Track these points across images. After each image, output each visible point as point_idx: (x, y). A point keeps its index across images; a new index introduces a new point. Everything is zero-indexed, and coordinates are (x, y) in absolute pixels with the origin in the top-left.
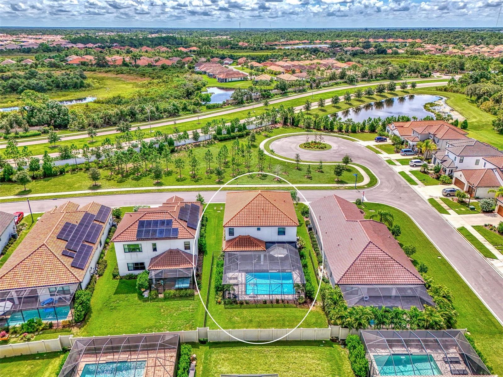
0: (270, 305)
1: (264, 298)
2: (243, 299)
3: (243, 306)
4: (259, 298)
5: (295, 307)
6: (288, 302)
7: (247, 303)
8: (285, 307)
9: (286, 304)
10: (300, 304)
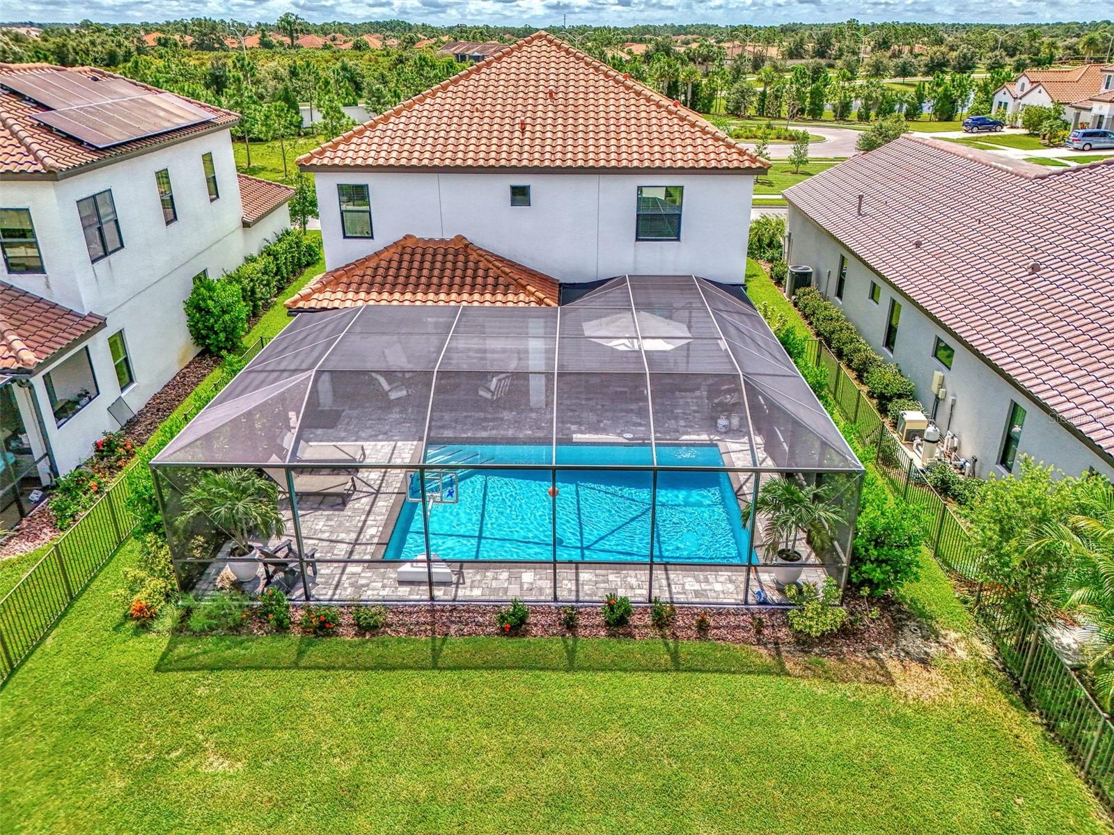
0: (557, 646)
1: (514, 592)
2: (347, 592)
3: (319, 651)
4: (475, 589)
5: (767, 671)
6: (703, 627)
7: (367, 627)
8: (677, 664)
9: (690, 646)
10: (804, 642)
